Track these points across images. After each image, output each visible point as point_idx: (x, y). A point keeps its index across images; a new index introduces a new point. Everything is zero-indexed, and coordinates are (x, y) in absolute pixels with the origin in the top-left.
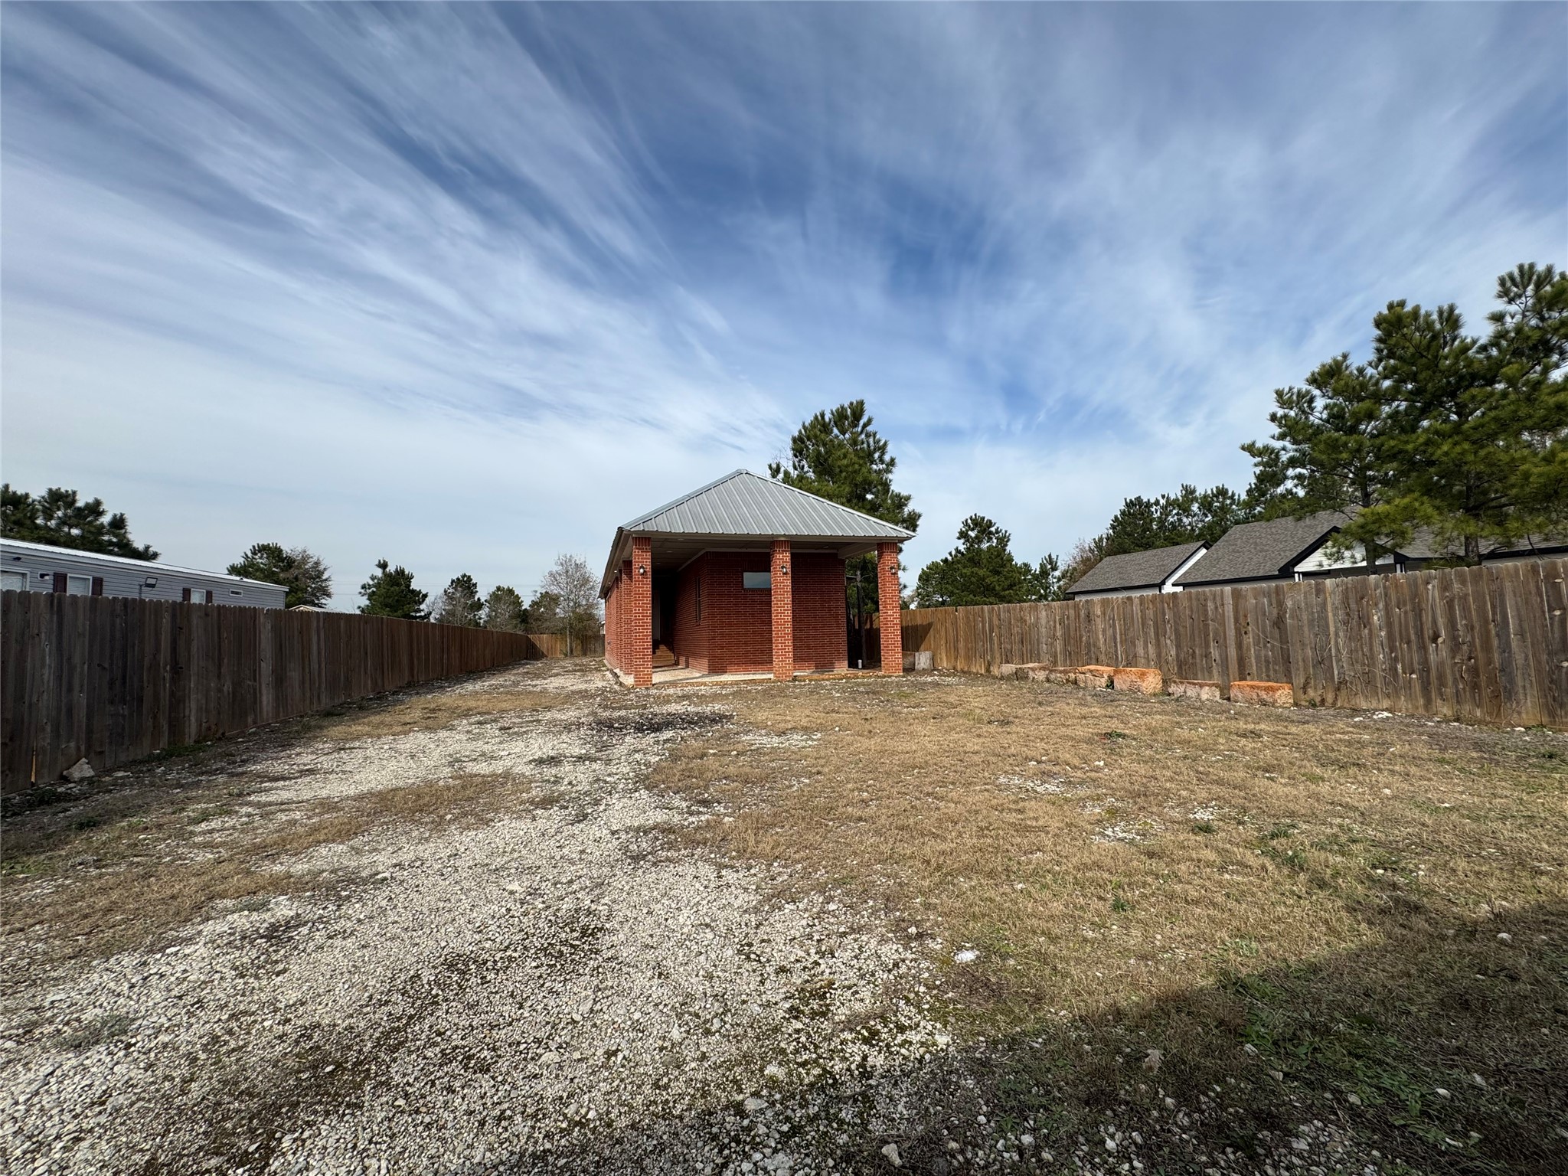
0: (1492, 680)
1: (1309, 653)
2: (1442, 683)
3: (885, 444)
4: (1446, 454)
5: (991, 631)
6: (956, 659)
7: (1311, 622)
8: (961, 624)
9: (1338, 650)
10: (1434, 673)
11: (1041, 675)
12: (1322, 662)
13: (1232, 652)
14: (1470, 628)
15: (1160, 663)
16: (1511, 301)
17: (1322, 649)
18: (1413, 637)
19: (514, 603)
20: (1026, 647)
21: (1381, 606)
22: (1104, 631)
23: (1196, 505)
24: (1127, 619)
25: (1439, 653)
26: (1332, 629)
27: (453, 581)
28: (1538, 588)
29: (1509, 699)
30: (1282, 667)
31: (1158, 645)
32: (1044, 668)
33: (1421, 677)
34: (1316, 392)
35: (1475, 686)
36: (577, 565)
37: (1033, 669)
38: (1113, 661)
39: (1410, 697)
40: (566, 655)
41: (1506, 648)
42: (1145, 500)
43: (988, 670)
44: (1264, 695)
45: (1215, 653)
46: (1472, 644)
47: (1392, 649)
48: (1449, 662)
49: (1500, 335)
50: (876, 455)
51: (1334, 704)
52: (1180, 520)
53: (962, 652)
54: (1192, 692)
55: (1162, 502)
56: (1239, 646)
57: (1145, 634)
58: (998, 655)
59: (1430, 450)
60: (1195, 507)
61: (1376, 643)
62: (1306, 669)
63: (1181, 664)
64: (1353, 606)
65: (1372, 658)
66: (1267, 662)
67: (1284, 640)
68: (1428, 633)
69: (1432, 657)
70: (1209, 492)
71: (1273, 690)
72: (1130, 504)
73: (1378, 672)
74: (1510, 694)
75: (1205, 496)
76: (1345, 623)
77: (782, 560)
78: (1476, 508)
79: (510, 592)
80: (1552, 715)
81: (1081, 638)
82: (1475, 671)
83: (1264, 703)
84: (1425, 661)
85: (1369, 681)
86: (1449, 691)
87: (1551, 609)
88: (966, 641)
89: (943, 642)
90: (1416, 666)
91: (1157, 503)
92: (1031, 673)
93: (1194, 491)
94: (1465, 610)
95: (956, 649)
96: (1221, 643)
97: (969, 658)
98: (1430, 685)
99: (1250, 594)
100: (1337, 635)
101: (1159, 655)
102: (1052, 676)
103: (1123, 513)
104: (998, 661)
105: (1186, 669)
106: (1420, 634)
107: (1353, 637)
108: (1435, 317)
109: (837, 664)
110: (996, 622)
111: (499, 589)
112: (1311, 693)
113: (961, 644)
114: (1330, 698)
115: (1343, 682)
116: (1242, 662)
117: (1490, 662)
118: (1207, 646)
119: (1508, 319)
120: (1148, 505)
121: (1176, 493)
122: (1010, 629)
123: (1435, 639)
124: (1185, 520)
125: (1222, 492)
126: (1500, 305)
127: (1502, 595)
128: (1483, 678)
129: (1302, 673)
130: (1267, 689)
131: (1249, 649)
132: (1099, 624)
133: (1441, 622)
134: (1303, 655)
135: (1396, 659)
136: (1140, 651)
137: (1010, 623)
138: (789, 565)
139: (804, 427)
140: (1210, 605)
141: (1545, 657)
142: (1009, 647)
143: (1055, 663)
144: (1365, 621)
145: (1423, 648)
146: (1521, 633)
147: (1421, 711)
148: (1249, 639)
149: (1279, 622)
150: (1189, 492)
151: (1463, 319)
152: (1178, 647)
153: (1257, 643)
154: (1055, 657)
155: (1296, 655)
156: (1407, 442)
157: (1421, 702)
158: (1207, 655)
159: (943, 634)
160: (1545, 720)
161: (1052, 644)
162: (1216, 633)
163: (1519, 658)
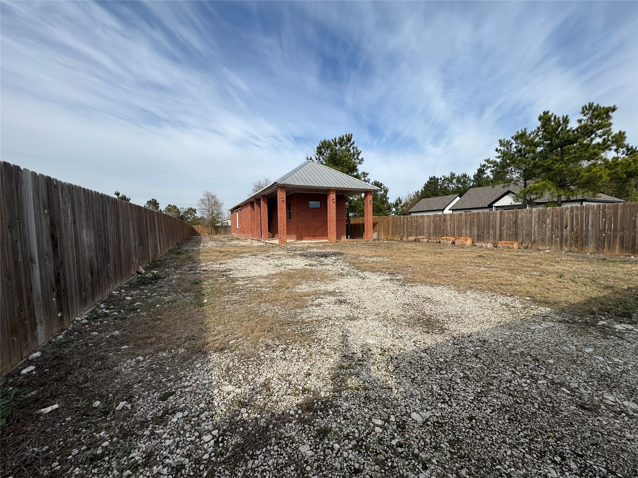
0: (582, 240)
1: (525, 232)
2: (566, 241)
3: (360, 152)
4: (558, 167)
5: (404, 225)
6: (388, 235)
7: (526, 222)
8: (391, 222)
9: (534, 231)
10: (564, 238)
11: (425, 240)
12: (529, 235)
13: (498, 232)
14: (577, 224)
15: (471, 235)
16: (585, 115)
17: (529, 231)
18: (559, 227)
19: (177, 212)
20: (419, 230)
21: (550, 217)
22: (450, 225)
23: (455, 180)
24: (460, 221)
25: (567, 232)
26: (533, 224)
27: (148, 202)
28: (600, 212)
29: (586, 245)
30: (515, 236)
31: (471, 230)
32: (426, 238)
33: (560, 239)
34: (514, 142)
35: (577, 242)
36: (212, 196)
37: (423, 238)
38: (454, 235)
39: (556, 245)
40: (209, 234)
41: (587, 230)
42: (436, 177)
43: (401, 239)
44: (509, 245)
45: (491, 232)
46: (577, 229)
47: (552, 230)
48: (569, 235)
49: (580, 127)
50: (356, 157)
51: (531, 248)
52: (448, 186)
53: (390, 233)
54: (484, 245)
55: (443, 178)
56: (500, 230)
57: (466, 226)
58: (406, 233)
59: (552, 166)
60: (454, 181)
61: (547, 228)
62: (523, 237)
63: (478, 236)
64: (541, 217)
65: (545, 234)
66: (510, 235)
67: (516, 228)
68: (564, 225)
69: (565, 233)
70: (460, 175)
71: (513, 244)
72: (431, 179)
73: (547, 238)
74: (586, 244)
75: (458, 177)
76: (538, 222)
77: (332, 197)
78: (563, 186)
79: (175, 207)
80: (598, 250)
81: (441, 227)
82: (577, 237)
83: (509, 248)
84: (562, 235)
85: (543, 241)
86: (568, 243)
87: (602, 219)
88: (393, 228)
89: (382, 229)
90: (559, 236)
91: (441, 179)
92: (422, 239)
93: (454, 175)
94: (577, 218)
95: (388, 232)
96: (494, 229)
97: (393, 235)
98: (563, 241)
99: (506, 213)
100: (535, 226)
101: (471, 233)
102: (430, 241)
103: (428, 182)
104: (406, 236)
105: (480, 238)
106: (562, 226)
107: (540, 227)
108: (561, 119)
109: (342, 237)
110: (406, 222)
111: (169, 206)
112: (524, 245)
113: (390, 230)
114: (530, 246)
115: (535, 241)
116: (501, 235)
117: (582, 234)
118: (489, 230)
119: (583, 122)
120: (438, 179)
121: (448, 175)
122: (412, 224)
123: (566, 228)
124: (450, 186)
125: (465, 176)
126: (581, 117)
127: (589, 214)
128: (579, 239)
129: (521, 238)
130: (511, 244)
131: (504, 231)
132: (449, 223)
133: (569, 222)
134: (522, 232)
135: (553, 234)
136: (464, 232)
137: (412, 222)
138: (335, 199)
139: (321, 143)
140: (491, 216)
141: (598, 233)
142: (411, 231)
143: (430, 236)
144: (545, 222)
145: (562, 230)
146: (592, 226)
147: (559, 249)
148: (504, 228)
149: (516, 222)
150: (453, 175)
151: (570, 121)
152: (478, 230)
153: (507, 229)
154: (430, 234)
155: (520, 233)
156: (545, 162)
157: (559, 246)
158: (489, 233)
159: (383, 226)
160: (595, 251)
161: (429, 230)
162: (493, 225)
163: (590, 234)
